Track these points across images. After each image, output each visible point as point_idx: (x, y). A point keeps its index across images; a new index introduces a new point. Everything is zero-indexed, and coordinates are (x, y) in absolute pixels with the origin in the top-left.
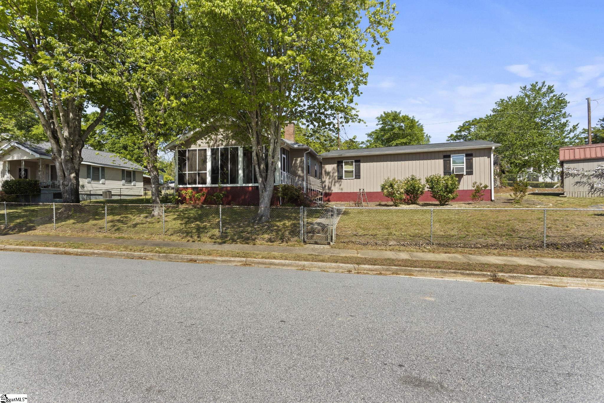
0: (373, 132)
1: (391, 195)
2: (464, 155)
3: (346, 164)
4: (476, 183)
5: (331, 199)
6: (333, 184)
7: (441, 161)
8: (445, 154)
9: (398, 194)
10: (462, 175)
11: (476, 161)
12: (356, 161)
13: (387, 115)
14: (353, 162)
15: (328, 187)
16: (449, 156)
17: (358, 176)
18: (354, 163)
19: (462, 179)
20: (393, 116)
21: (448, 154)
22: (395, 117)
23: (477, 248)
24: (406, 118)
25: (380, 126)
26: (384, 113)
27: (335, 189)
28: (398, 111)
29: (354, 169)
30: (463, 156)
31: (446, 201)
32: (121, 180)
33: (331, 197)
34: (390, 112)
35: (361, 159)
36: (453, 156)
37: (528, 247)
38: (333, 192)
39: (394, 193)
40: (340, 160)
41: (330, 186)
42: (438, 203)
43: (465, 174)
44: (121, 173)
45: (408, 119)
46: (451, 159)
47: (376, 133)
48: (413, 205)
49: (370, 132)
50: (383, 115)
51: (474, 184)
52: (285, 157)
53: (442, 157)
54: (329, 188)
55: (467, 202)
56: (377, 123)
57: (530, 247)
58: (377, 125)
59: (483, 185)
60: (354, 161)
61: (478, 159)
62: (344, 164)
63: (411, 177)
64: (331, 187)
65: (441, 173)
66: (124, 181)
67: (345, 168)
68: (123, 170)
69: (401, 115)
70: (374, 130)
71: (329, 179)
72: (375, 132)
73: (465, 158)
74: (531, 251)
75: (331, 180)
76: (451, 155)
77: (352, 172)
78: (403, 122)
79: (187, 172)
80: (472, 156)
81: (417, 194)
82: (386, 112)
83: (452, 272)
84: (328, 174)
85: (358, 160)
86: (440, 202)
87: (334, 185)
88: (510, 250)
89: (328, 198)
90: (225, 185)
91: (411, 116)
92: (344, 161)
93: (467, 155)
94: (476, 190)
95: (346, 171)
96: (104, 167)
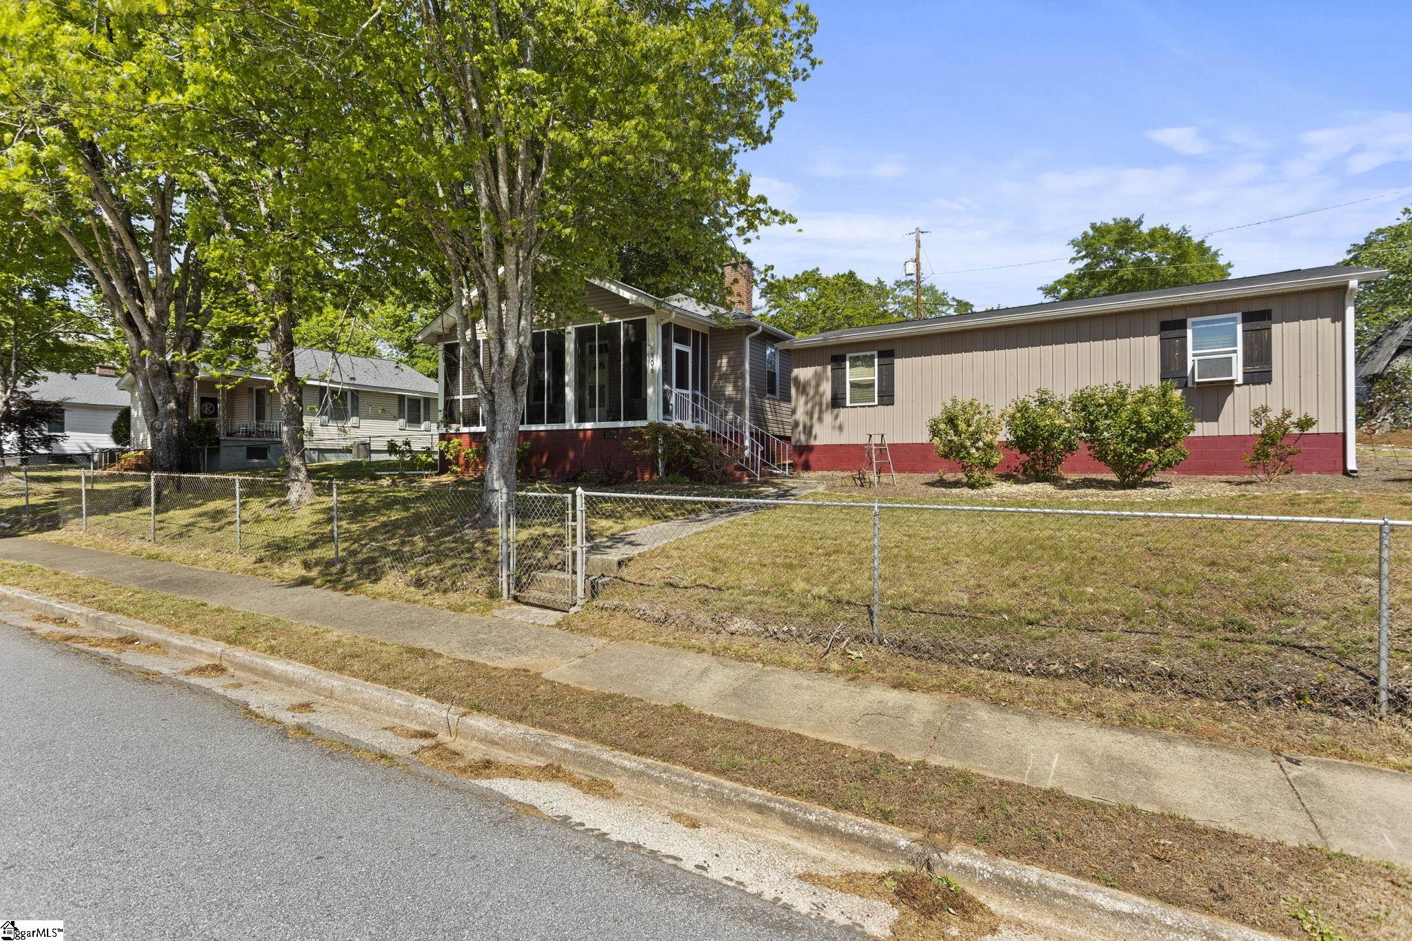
0: (1059, 282)
1: (954, 453)
2: (1239, 315)
3: (855, 362)
4: (1265, 410)
5: (813, 464)
6: (816, 416)
7: (1153, 343)
8: (1167, 317)
9: (978, 449)
10: (1229, 386)
11: (1282, 333)
12: (882, 355)
13: (1100, 231)
14: (872, 357)
15: (805, 427)
16: (1182, 325)
17: (887, 397)
18: (876, 360)
19: (1230, 398)
20: (1120, 234)
21: (1178, 316)
22: (1125, 233)
23: (1046, 675)
24: (1161, 235)
25: (1081, 264)
26: (1093, 227)
27: (824, 435)
28: (1133, 219)
29: (876, 378)
30: (1234, 319)
31: (1144, 475)
32: (395, 419)
33: (812, 457)
34: (1112, 222)
35: (897, 348)
36: (1194, 324)
37: (1288, 695)
38: (819, 442)
39: (963, 446)
40: (837, 352)
41: (808, 424)
42: (1112, 477)
43: (1240, 381)
44: (395, 402)
45: (1167, 237)
46: (1189, 333)
47: (1066, 283)
48: (1040, 485)
49: (1050, 282)
50: (1091, 233)
51: (1256, 414)
52: (688, 349)
53: (1156, 326)
54: (808, 431)
55: (1237, 478)
56: (1074, 255)
57: (1299, 697)
58: (1073, 260)
59: (1294, 419)
60: (875, 353)
61: (1291, 328)
62: (848, 363)
63: (1037, 395)
64: (811, 427)
65: (1153, 380)
66: (402, 421)
67: (853, 374)
68: (401, 398)
69: (1145, 229)
70: (1061, 275)
71: (806, 403)
72: (1067, 281)
73: (1240, 327)
74: (1306, 717)
75: (810, 405)
76: (1190, 321)
77: (871, 385)
78: (1151, 246)
79: (461, 397)
80: (1270, 319)
81: (1048, 449)
82: (1098, 224)
83: (752, 806)
84: (803, 388)
85: (887, 352)
86: (1123, 476)
87: (820, 419)
88: (1197, 703)
89: (804, 457)
90: (534, 428)
91: (1174, 229)
92: (848, 356)
93: (1247, 318)
94: (1262, 436)
95: (853, 385)
96: (357, 391)
